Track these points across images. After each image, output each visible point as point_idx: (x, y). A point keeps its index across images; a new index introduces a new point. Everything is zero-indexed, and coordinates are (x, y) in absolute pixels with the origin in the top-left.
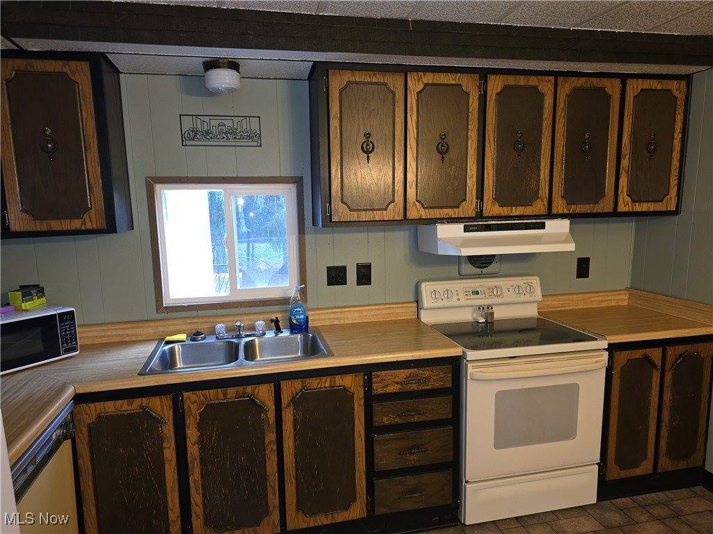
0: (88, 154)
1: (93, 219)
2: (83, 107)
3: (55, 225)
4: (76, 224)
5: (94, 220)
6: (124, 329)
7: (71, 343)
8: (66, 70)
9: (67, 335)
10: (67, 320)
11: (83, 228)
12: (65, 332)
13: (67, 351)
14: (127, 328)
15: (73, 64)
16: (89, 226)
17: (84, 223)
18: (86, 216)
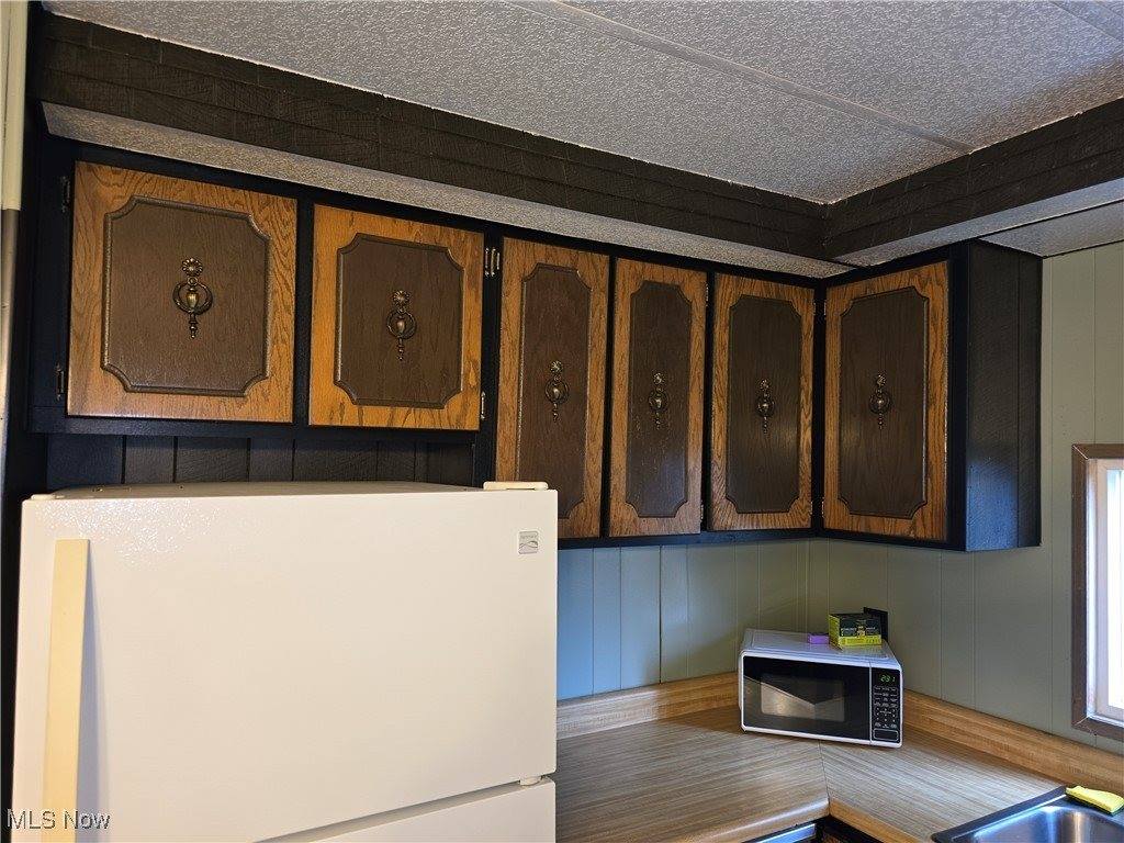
0: (931, 411)
1: (927, 522)
2: (932, 336)
3: (877, 525)
4: (901, 527)
5: (929, 525)
6: (1000, 733)
7: (889, 723)
8: (915, 283)
9: (882, 709)
10: (885, 684)
11: (912, 535)
12: (882, 702)
13: (880, 735)
14: (1007, 735)
15: (924, 270)
16: (921, 534)
17: (913, 527)
18: (917, 515)
